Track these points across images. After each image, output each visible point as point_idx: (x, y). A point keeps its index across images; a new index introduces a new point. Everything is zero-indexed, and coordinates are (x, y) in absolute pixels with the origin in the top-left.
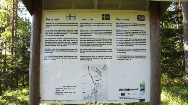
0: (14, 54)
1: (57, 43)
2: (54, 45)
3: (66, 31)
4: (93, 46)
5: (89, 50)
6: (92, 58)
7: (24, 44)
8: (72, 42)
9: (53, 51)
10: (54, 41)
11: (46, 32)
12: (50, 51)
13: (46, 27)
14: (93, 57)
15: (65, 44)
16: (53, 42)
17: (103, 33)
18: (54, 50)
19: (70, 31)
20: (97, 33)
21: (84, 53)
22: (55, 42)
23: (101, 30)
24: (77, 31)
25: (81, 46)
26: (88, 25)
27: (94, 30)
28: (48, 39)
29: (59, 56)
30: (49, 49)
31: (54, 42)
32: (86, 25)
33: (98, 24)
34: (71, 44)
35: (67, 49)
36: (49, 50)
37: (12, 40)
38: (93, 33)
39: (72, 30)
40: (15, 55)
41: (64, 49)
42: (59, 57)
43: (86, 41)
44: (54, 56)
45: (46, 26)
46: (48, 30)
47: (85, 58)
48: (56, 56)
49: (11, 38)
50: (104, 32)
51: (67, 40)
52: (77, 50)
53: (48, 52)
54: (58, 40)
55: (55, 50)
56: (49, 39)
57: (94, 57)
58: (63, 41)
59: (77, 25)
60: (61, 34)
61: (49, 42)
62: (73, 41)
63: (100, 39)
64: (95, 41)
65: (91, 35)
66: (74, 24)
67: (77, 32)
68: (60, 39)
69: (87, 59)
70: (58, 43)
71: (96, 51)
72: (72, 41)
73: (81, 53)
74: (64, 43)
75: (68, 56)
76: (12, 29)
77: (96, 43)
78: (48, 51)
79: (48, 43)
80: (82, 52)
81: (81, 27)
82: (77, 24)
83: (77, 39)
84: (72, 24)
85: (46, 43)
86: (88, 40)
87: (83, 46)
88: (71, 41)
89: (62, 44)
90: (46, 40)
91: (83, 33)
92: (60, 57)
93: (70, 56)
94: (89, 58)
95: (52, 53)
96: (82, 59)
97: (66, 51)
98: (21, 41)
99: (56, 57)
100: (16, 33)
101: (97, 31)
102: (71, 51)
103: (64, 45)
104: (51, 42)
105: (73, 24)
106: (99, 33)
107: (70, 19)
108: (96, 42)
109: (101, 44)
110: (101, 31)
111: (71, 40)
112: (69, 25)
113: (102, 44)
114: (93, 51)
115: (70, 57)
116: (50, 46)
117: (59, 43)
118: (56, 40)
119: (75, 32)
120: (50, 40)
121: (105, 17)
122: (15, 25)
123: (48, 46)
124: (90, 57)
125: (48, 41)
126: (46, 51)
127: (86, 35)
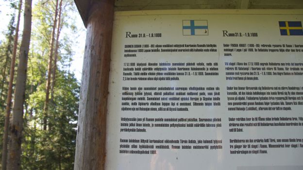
0: (47, 129)
1: (158, 102)
2: (150, 107)
3: (185, 67)
4: (266, 109)
5: (255, 122)
6: (265, 146)
7: (64, 113)
8: (205, 99)
9: (148, 125)
10: (150, 96)
11: (125, 69)
12: (138, 125)
13: (125, 55)
14: (270, 143)
15: (181, 104)
16: (146, 97)
17: (289, 71)
18: (150, 123)
19: (196, 66)
20: (272, 71)
21: (241, 130)
22: (153, 99)
23: (283, 64)
24: (216, 67)
25: (230, 109)
26: (245, 50)
27: (262, 64)
28: (132, 89)
29: (167, 141)
30: (134, 120)
31: (149, 99)
32: (240, 50)
33: (272, 48)
34: (202, 104)
35: (189, 120)
36: (133, 122)
37: (47, 105)
38: (260, 72)
39: (202, 64)
40: (50, 129)
41: (182, 120)
42: (164, 144)
43: (245, 96)
44: (151, 141)
45: (127, 53)
46: (133, 64)
47: (245, 147)
48: (155, 141)
49: (45, 103)
50: (291, 69)
51: (189, 91)
52: (219, 123)
53: (131, 128)
54: (160, 94)
55: (154, 123)
56: (135, 89)
57: (273, 143)
58: (177, 94)
59: (216, 50)
60: (170, 74)
61: (135, 99)
62: (207, 96)
63: (283, 88)
64: (268, 93)
65: (257, 79)
66: (206, 48)
67: (217, 69)
68: (168, 89)
69: (251, 149)
70: (160, 101)
71: (276, 125)
72: (204, 94)
73: (231, 130)
74: (180, 102)
75: (194, 142)
76: (47, 88)
77: (272, 101)
78: (132, 125)
79: (130, 102)
80: (236, 127)
81: (225, 55)
82: (214, 48)
83: (218, 89)
84: (201, 46)
85: (124, 101)
86: (249, 91)
87: (238, 109)
88: (201, 94)
89: (173, 104)
90: (125, 94)
91: (235, 71)
92: (170, 145)
93: (200, 142)
94: (255, 147)
95: (144, 130)
96: (237, 149)
97: (188, 125)
98: (59, 107)
99: (155, 145)
100: (52, 94)
101: (273, 67)
102: (202, 125)
103: (179, 107)
104: (139, 99)
105: (204, 46)
106: (277, 71)
107: (193, 33)
108: (273, 99)
109: (287, 104)
110: (284, 67)
111: (199, 92)
112: (192, 50)
113: (290, 104)
114: (268, 125)
115: (200, 145)
116: (137, 109)
117: (164, 101)
118: (156, 94)
119: (211, 69)
120: (137, 91)
121: (288, 28)
122: (51, 81)
123: (130, 109)
124: (261, 143)
125: (132, 94)
126: (126, 125)
127: (243, 76)
